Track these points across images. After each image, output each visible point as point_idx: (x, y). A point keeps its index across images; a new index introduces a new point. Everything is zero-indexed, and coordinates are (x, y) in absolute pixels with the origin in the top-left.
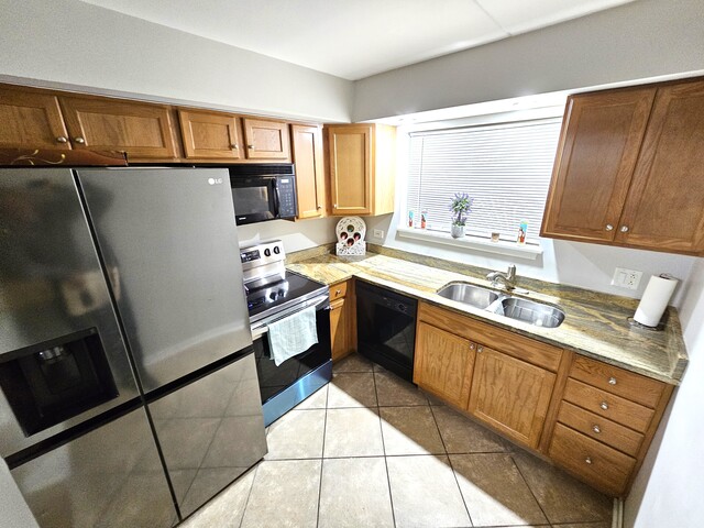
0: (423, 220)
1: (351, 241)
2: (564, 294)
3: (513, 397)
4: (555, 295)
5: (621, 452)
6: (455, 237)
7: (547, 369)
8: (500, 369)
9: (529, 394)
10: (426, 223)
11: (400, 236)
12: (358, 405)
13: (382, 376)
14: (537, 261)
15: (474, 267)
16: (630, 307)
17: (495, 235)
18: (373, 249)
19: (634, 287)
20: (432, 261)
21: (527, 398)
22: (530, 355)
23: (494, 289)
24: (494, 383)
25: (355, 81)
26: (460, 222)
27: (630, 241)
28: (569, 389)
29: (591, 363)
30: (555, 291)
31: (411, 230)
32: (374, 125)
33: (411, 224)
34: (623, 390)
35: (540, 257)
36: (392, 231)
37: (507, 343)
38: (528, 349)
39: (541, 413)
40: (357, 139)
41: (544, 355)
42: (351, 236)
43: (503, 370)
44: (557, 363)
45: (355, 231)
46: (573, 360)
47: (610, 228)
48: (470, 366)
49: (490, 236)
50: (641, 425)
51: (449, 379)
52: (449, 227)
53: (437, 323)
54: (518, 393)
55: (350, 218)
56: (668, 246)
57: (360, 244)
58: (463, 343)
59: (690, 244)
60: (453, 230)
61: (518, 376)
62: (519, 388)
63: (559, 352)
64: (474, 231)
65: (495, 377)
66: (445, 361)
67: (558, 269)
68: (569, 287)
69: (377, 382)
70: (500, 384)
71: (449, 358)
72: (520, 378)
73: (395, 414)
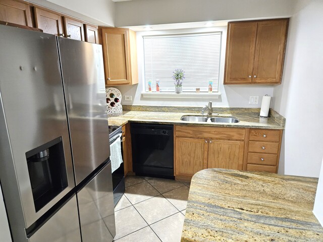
0: (158, 86)
1: (112, 104)
2: (232, 112)
3: (228, 160)
4: (229, 113)
5: (271, 165)
6: (178, 93)
7: (240, 140)
8: (221, 148)
9: (235, 155)
10: (160, 88)
11: (143, 97)
12: (149, 197)
13: (153, 181)
14: (219, 99)
15: (190, 108)
16: (257, 112)
17: (198, 89)
18: (126, 109)
19: (257, 103)
20: (166, 108)
21: (234, 158)
22: (233, 136)
23: (204, 116)
24: (218, 157)
25: (116, 2)
26: (179, 85)
27: (257, 81)
28: (250, 146)
29: (257, 131)
30: (229, 112)
31: (150, 92)
32: (128, 29)
33: (150, 89)
34: (268, 139)
35: (220, 96)
36: (138, 95)
37: (223, 134)
38: (232, 134)
39: (241, 162)
40: (119, 37)
41: (239, 134)
42: (112, 100)
43: (222, 148)
44: (244, 136)
45: (115, 97)
46: (250, 132)
47: (250, 77)
48: (206, 152)
49: (195, 90)
50: (275, 151)
51: (196, 164)
52: (174, 89)
53: (186, 134)
54: (230, 158)
55: (112, 88)
56: (269, 81)
57: (118, 106)
58: (201, 141)
59: (275, 80)
60: (177, 89)
61: (229, 149)
62: (230, 154)
63: (244, 131)
64: (186, 89)
65: (218, 153)
66: (192, 155)
67: (228, 101)
68: (234, 108)
69: (152, 184)
70: (221, 156)
71: (195, 153)
72: (230, 149)
73: (172, 194)
